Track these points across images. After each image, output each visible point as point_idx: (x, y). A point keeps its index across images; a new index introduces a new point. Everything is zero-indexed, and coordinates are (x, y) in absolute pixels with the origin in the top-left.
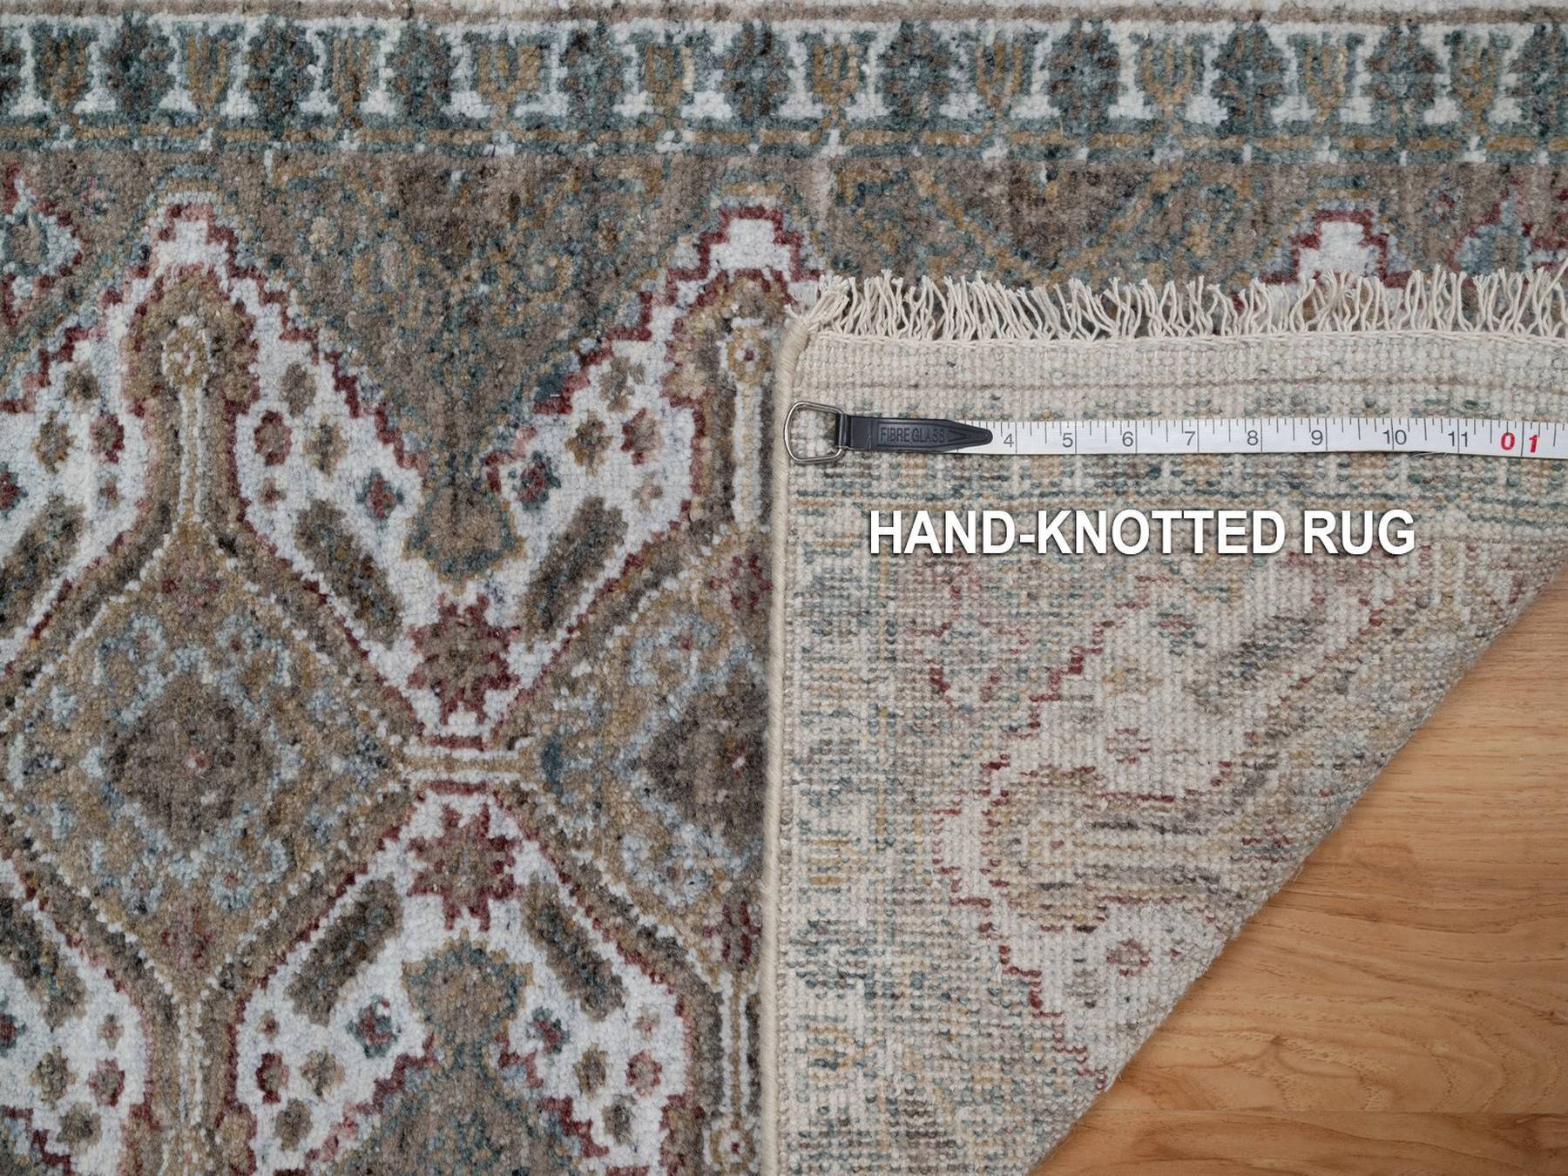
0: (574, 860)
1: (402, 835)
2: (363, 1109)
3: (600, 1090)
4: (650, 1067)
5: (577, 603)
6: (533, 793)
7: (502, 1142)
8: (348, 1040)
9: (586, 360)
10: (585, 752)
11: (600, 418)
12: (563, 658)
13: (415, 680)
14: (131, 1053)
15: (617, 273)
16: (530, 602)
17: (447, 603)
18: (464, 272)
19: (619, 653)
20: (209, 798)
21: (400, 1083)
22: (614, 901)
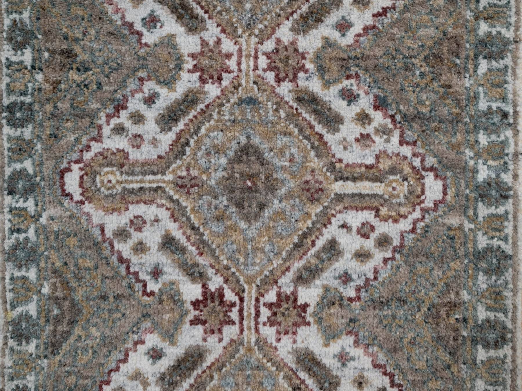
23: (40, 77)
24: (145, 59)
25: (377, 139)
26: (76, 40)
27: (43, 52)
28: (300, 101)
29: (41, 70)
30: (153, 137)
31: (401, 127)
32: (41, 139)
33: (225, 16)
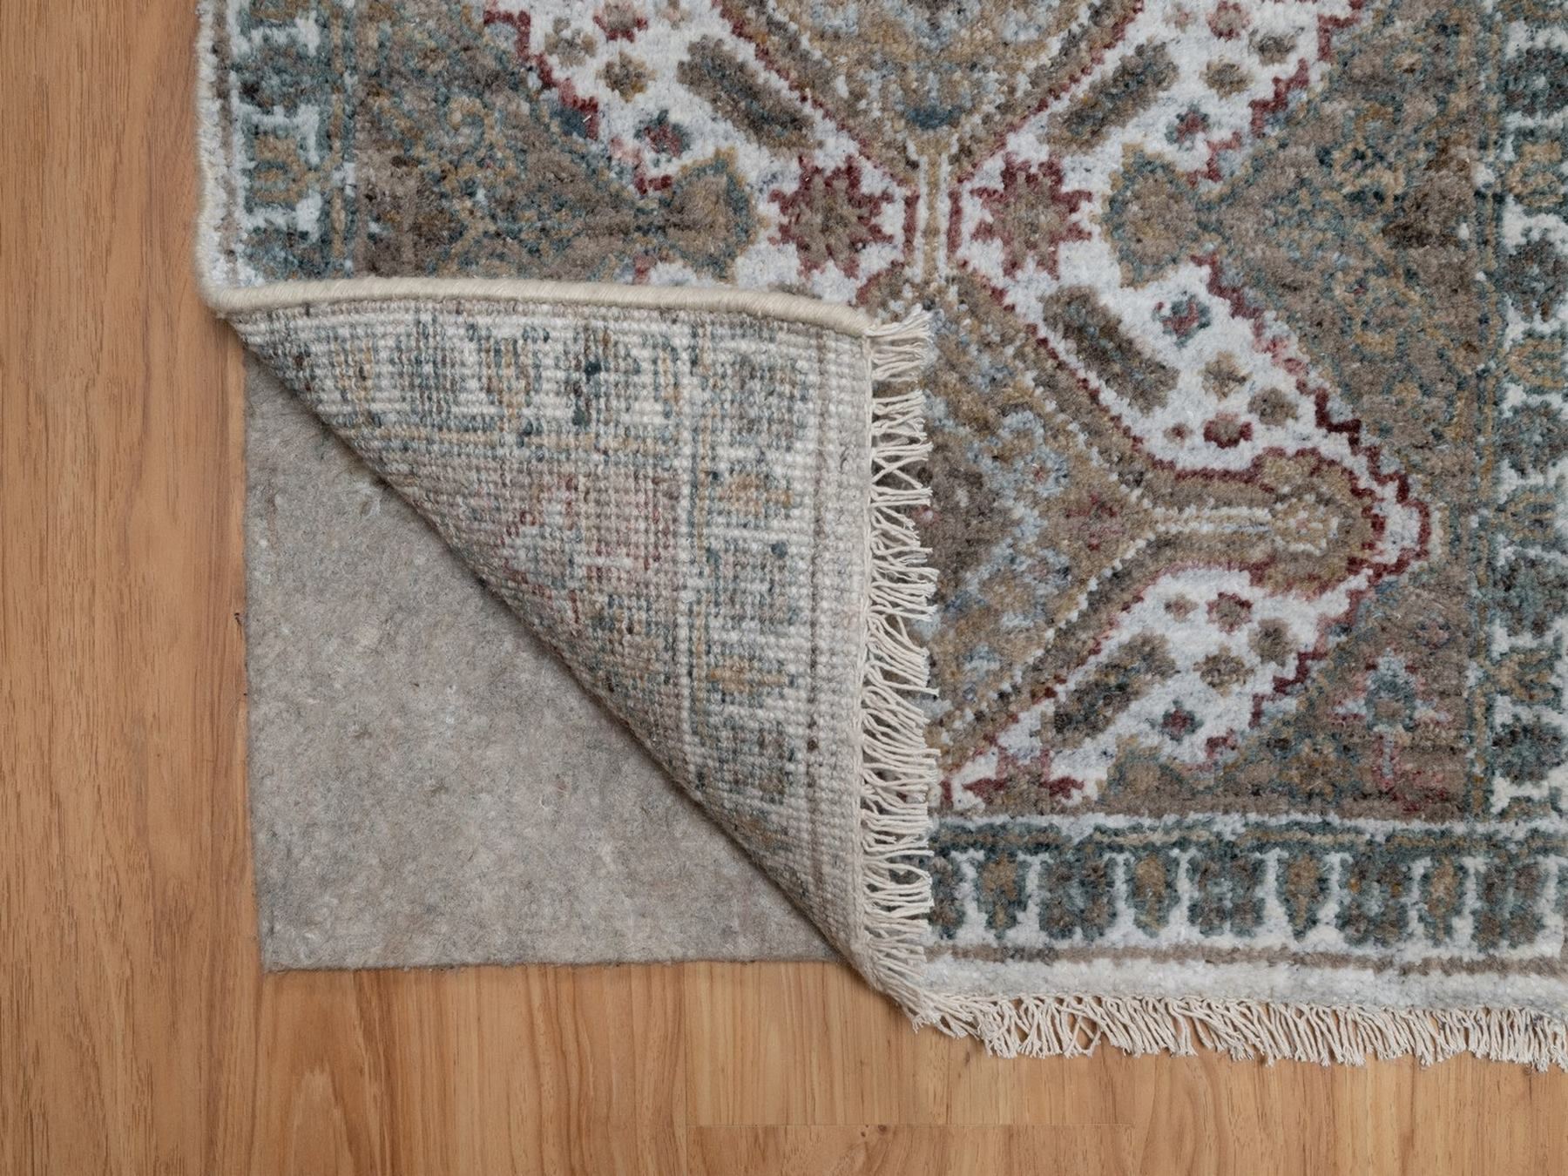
0: (1027, 94)
1: (1000, 286)
2: (1258, 330)
3: (1244, 70)
4: (1223, 13)
5: (778, 92)
6: (959, 140)
7: (1293, 176)
8: (1193, 344)
9: (548, 83)
10: (922, 80)
11: (602, 67)
12: (830, 107)
13: (850, 270)
14: (1201, 586)
15: (466, 49)
16: (776, 145)
17: (778, 236)
18: (464, 215)
19: (826, 44)
20: (962, 497)
21: (1234, 290)
22: (1065, 52)
23: (1483, 176)
24: (1204, 227)
25: (590, 28)
26: (1383, 270)
27: (1475, 237)
28: (794, 120)
29: (1478, 194)
30: (1184, 31)
31: (527, 58)
32: (1482, 24)
33: (992, 332)
